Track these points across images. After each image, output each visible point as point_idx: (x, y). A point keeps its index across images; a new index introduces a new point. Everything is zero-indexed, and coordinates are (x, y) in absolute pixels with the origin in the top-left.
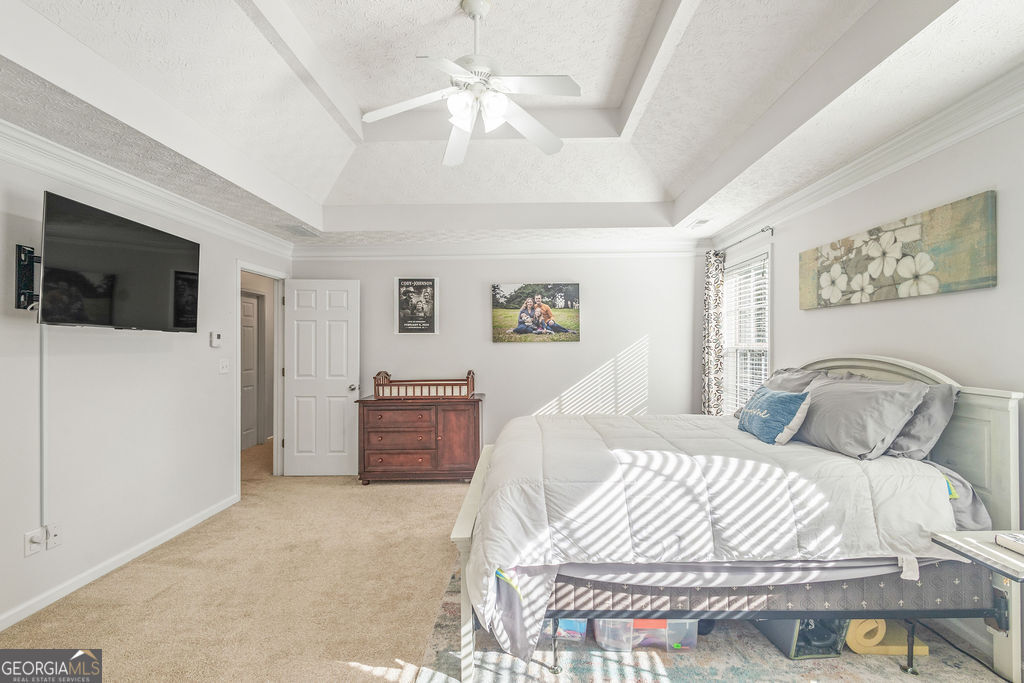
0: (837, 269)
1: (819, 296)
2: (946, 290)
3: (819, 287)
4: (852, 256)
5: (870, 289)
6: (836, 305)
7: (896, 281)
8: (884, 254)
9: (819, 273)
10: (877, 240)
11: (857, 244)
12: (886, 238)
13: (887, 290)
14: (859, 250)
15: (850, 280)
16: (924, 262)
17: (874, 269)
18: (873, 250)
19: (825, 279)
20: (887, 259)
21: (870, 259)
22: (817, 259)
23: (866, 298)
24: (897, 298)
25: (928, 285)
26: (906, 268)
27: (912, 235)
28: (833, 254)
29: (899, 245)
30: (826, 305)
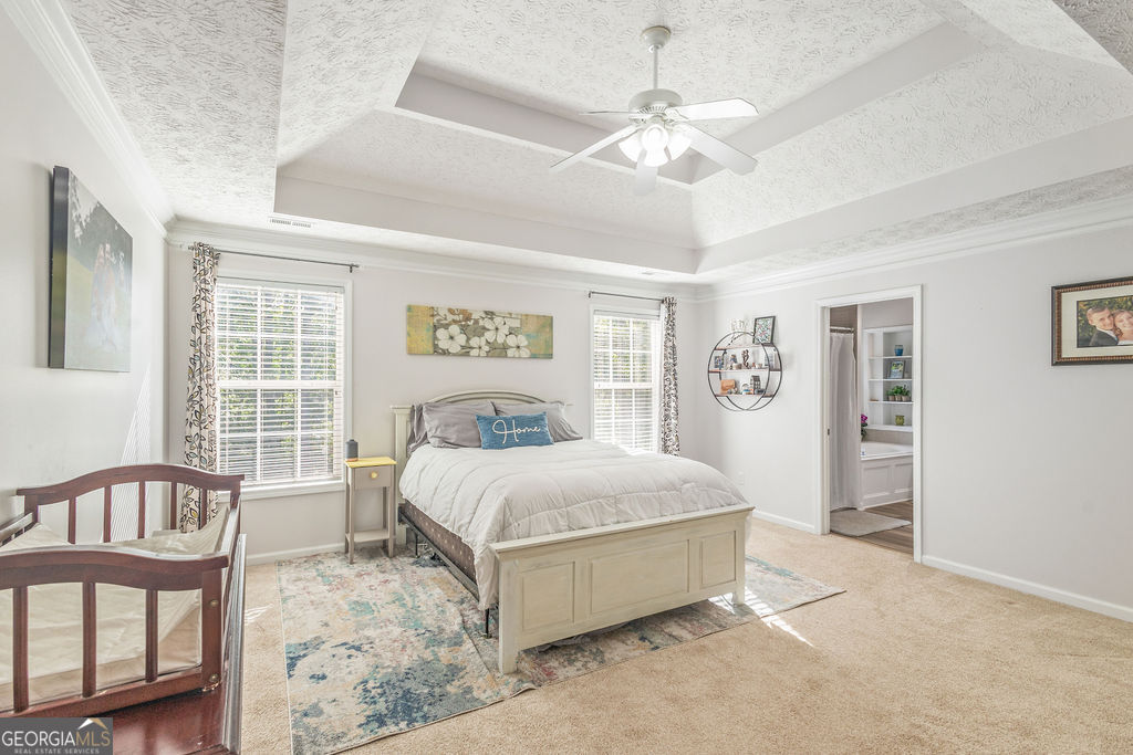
0: (455, 329)
1: (436, 346)
2: (533, 356)
3: (435, 338)
4: (470, 323)
5: (487, 348)
6: (454, 355)
7: (505, 347)
8: (497, 329)
9: (435, 328)
10: (492, 319)
11: (474, 316)
12: (498, 320)
13: (498, 351)
14: (476, 322)
15: (468, 339)
16: (522, 340)
17: (489, 336)
18: (487, 323)
19: (441, 333)
20: (500, 332)
21: (484, 328)
22: (433, 316)
23: (483, 354)
24: (506, 356)
25: (525, 353)
26: (512, 341)
27: (516, 324)
28: (450, 317)
29: (507, 327)
30: (445, 353)
